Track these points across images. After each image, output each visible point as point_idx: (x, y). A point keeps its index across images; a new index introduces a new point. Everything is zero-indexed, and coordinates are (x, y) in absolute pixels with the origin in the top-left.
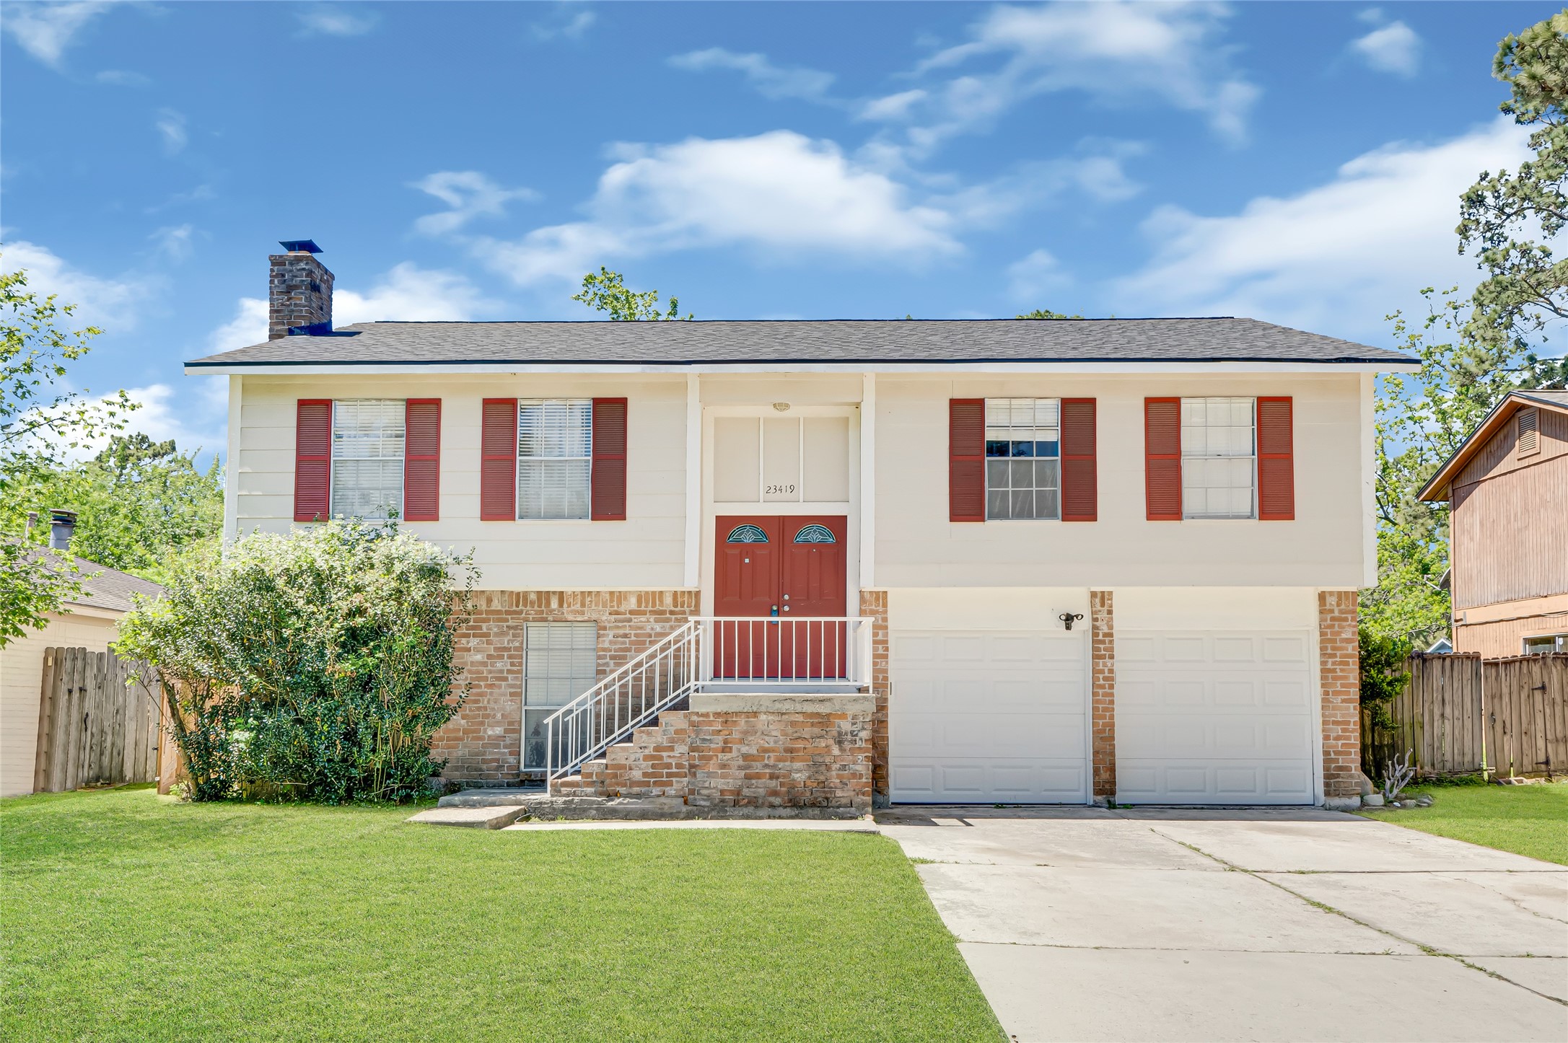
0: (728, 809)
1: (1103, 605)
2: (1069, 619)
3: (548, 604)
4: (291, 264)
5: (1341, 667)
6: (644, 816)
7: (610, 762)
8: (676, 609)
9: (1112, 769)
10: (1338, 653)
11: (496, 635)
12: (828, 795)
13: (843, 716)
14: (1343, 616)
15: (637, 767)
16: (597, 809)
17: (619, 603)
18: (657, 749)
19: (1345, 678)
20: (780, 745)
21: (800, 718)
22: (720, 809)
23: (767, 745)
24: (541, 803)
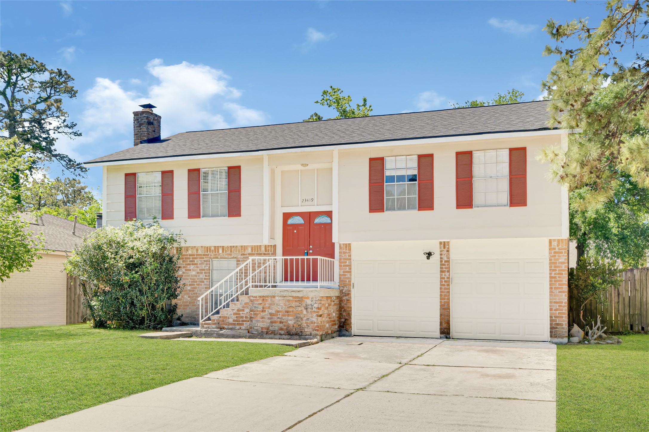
0: (264, 335)
1: (444, 248)
2: (429, 255)
3: (218, 251)
4: (141, 115)
5: (559, 276)
6: (233, 337)
7: (221, 316)
8: (266, 253)
9: (448, 323)
10: (557, 269)
11: (200, 264)
12: (302, 331)
13: (308, 298)
14: (560, 251)
15: (231, 317)
16: (216, 334)
17: (245, 250)
18: (238, 310)
19: (561, 281)
20: (284, 310)
21: (291, 299)
22: (261, 335)
23: (278, 310)
24: (197, 331)
